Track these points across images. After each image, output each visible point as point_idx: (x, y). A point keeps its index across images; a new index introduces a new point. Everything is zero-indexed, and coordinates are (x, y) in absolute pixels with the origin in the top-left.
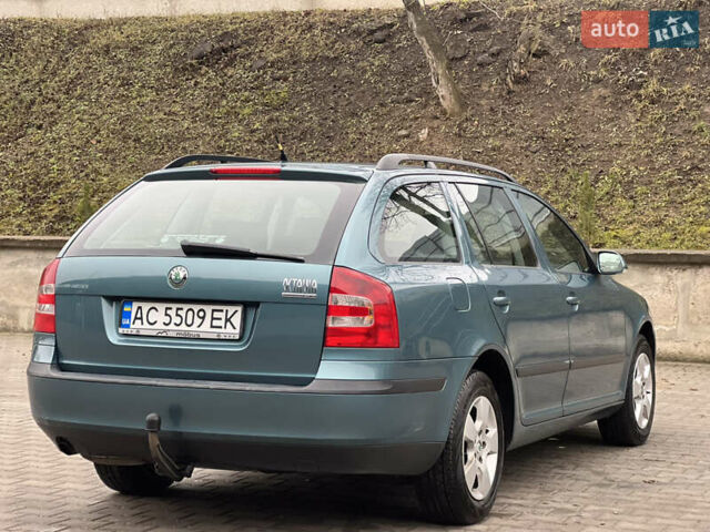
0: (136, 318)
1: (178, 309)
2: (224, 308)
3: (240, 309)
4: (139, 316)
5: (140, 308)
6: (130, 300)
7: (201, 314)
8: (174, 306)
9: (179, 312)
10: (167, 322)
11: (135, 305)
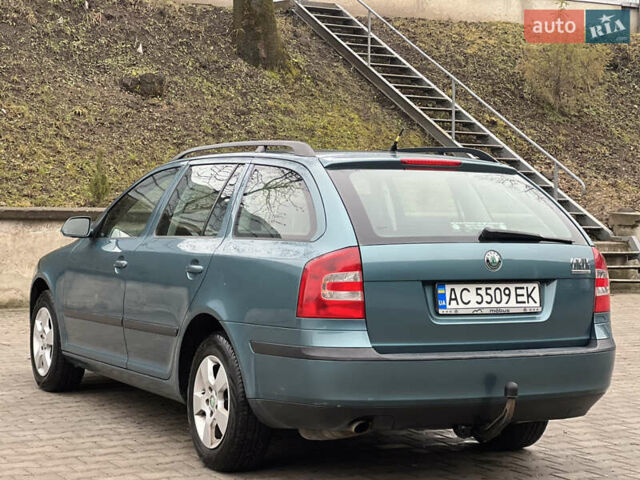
0: (451, 299)
1: (487, 289)
2: (525, 285)
3: (536, 285)
4: (453, 297)
5: (453, 290)
6: (443, 283)
7: (507, 292)
8: (484, 286)
9: (489, 291)
10: (480, 301)
11: (448, 288)
